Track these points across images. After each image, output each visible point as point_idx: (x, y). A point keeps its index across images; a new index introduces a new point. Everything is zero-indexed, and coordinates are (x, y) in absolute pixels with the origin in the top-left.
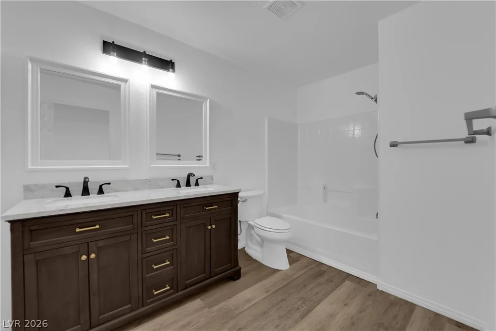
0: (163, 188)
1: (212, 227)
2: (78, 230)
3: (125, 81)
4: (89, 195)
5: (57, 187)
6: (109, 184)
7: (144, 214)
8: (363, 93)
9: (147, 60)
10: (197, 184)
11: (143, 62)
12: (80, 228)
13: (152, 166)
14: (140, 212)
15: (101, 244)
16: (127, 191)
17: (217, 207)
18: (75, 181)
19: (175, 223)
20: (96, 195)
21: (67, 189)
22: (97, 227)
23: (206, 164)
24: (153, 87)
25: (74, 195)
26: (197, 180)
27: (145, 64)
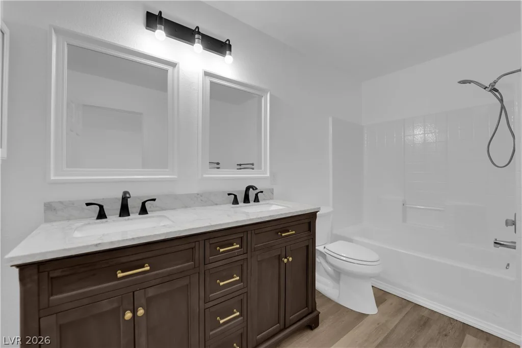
0: (216, 204)
1: (288, 260)
2: (120, 275)
3: (173, 65)
4: (129, 215)
5: (88, 204)
6: (154, 200)
7: (208, 245)
8: (470, 82)
9: (200, 37)
10: (257, 200)
11: (196, 40)
12: (123, 272)
13: (204, 176)
14: (202, 243)
15: (151, 292)
16: (175, 209)
17: (294, 232)
18: (111, 197)
19: (244, 256)
20: (137, 216)
21: (101, 207)
22: (148, 268)
23: (266, 174)
24: (207, 74)
25: (110, 215)
26: (257, 195)
27: (199, 43)
